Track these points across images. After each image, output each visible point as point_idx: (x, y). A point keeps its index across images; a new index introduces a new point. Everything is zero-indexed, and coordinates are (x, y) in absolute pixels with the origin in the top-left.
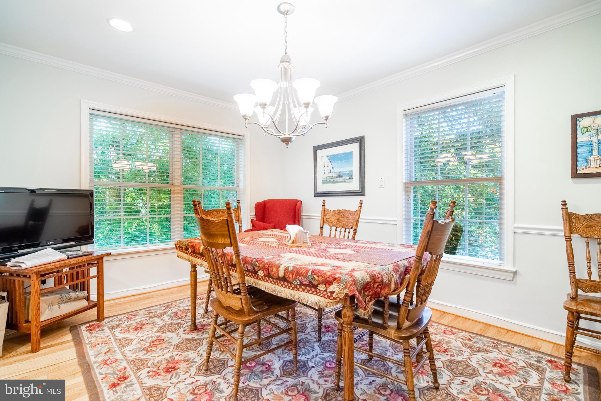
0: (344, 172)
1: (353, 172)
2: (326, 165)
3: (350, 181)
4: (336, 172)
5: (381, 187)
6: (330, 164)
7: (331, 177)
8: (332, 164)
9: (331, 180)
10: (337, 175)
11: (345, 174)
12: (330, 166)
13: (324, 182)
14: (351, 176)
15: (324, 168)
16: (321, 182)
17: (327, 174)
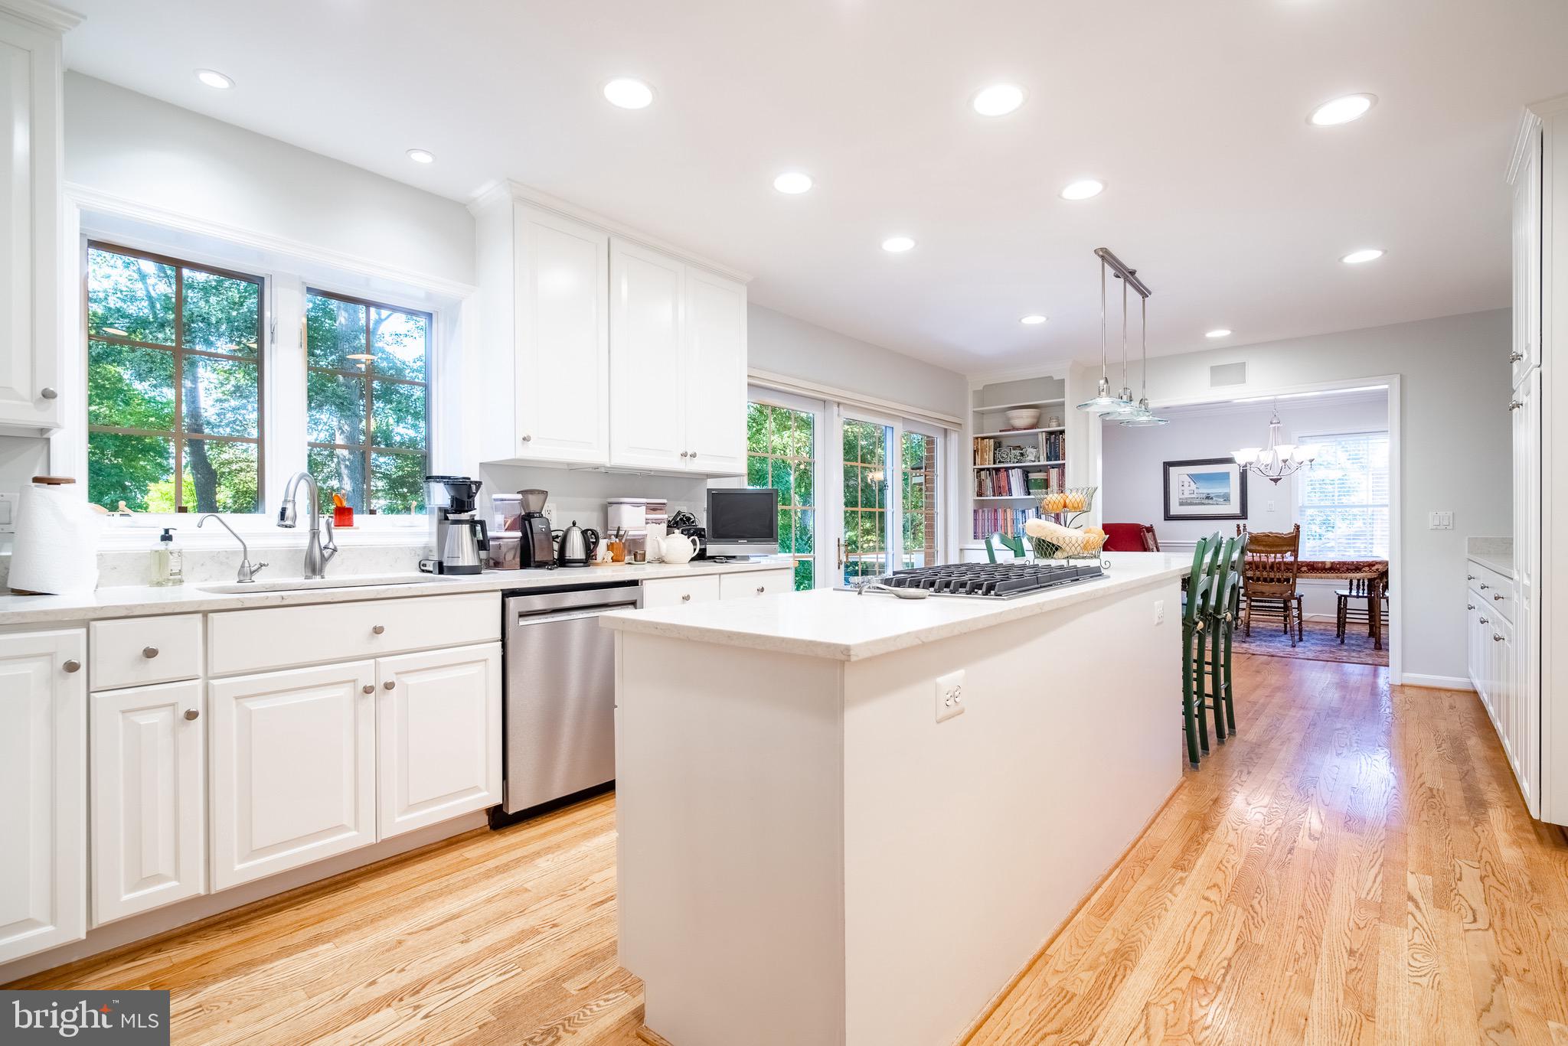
0: (1217, 493)
1: (1228, 494)
3: (1226, 504)
4: (1203, 493)
6: (1192, 483)
7: (1194, 498)
8: (1195, 483)
9: (1195, 502)
10: (1205, 496)
11: (1219, 496)
12: (1193, 486)
13: (1181, 504)
14: (1226, 498)
15: (1183, 488)
16: (1178, 504)
17: (1187, 495)
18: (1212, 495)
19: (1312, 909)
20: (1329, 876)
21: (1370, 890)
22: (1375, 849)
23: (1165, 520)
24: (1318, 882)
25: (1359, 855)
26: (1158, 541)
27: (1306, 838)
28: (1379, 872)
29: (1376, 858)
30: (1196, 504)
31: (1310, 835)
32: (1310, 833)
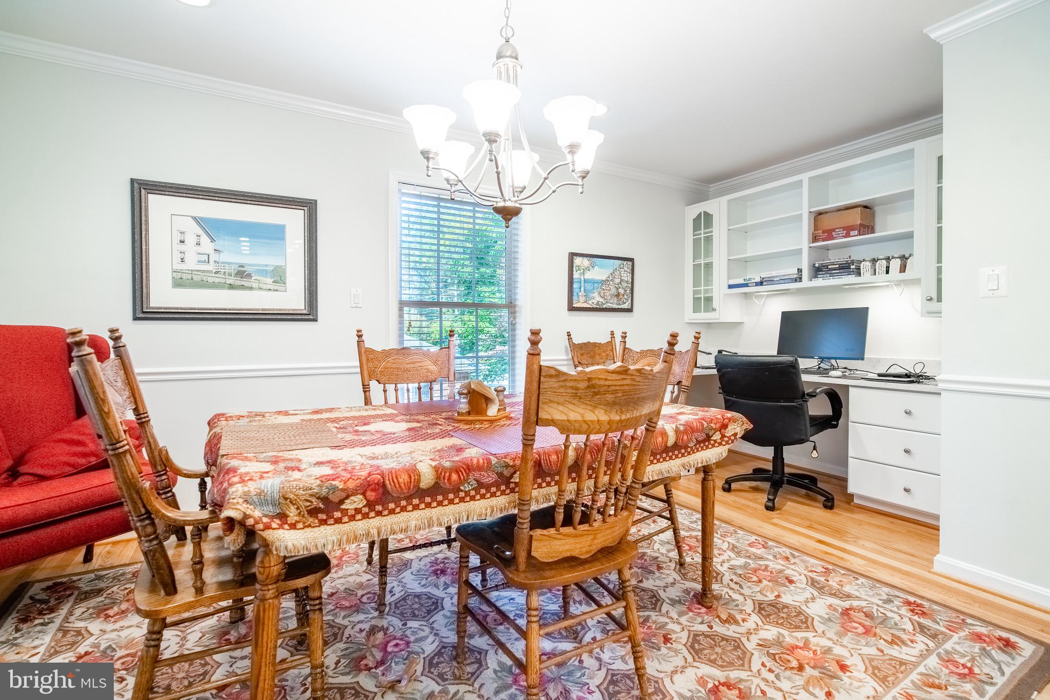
0: (259, 265)
1: (285, 270)
2: (190, 239)
3: (276, 288)
4: (229, 263)
5: (357, 307)
6: (205, 239)
7: (210, 272)
8: (213, 240)
9: (210, 280)
10: (233, 269)
11: (264, 273)
12: (207, 246)
13: (179, 283)
14: (279, 276)
15: (182, 247)
16: (170, 282)
17: (191, 264)
18: (248, 269)
23: (136, 318)
26: (137, 370)
30: (214, 286)
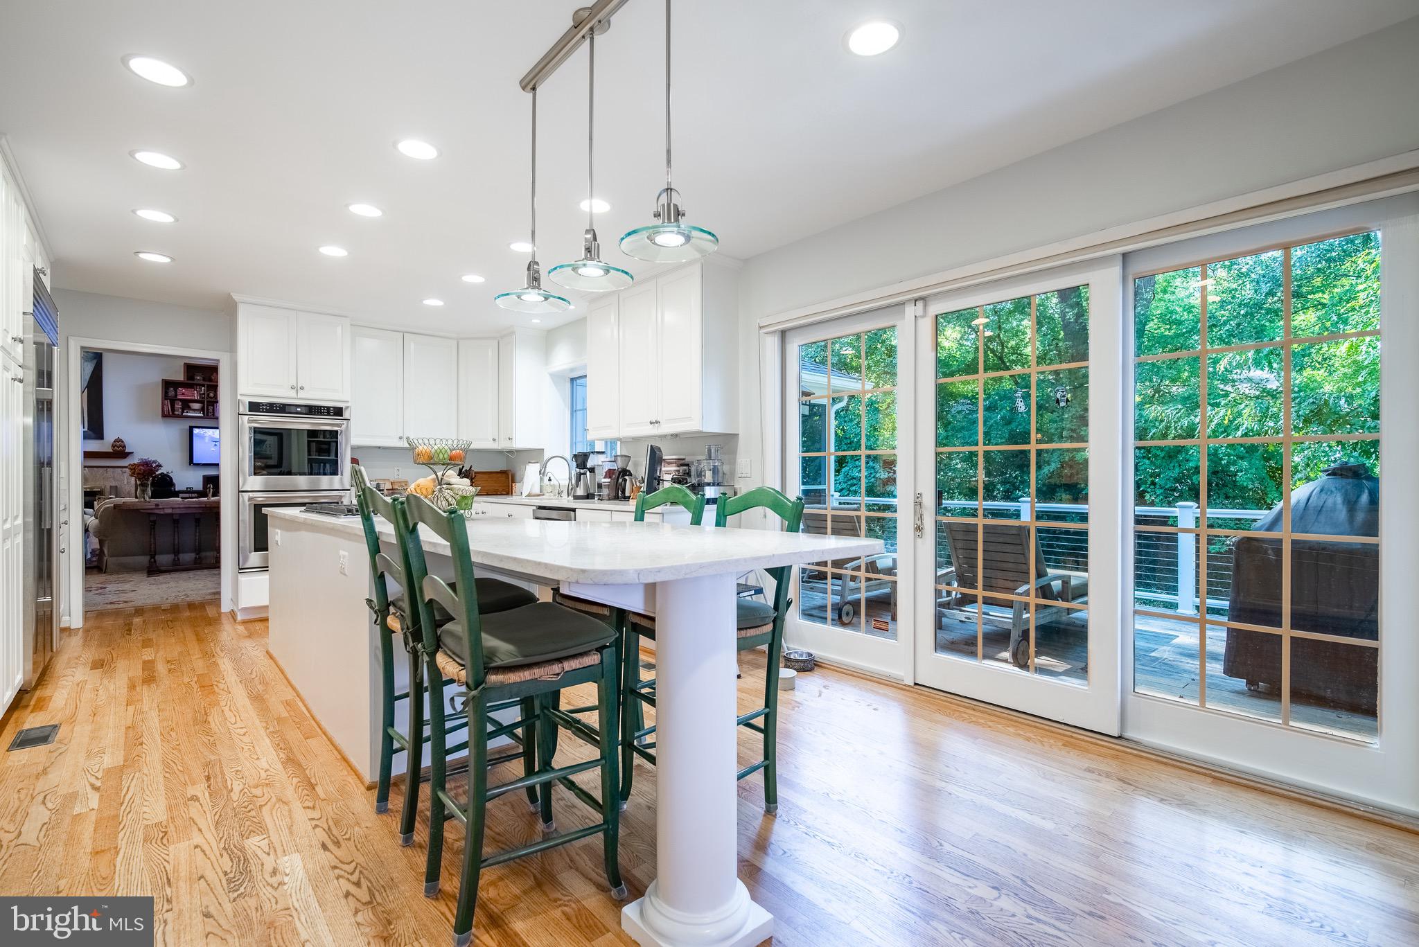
19: (174, 752)
20: (167, 775)
21: (132, 780)
22: (130, 816)
24: (175, 768)
25: (145, 803)
27: (200, 795)
28: (125, 796)
29: (128, 808)
31: (198, 800)
32: (199, 801)
